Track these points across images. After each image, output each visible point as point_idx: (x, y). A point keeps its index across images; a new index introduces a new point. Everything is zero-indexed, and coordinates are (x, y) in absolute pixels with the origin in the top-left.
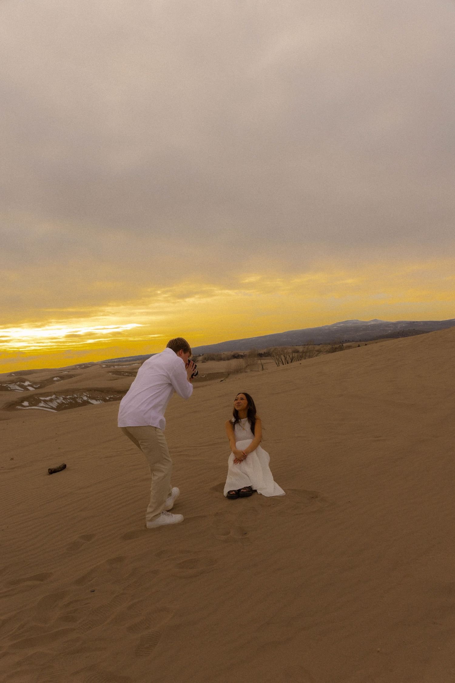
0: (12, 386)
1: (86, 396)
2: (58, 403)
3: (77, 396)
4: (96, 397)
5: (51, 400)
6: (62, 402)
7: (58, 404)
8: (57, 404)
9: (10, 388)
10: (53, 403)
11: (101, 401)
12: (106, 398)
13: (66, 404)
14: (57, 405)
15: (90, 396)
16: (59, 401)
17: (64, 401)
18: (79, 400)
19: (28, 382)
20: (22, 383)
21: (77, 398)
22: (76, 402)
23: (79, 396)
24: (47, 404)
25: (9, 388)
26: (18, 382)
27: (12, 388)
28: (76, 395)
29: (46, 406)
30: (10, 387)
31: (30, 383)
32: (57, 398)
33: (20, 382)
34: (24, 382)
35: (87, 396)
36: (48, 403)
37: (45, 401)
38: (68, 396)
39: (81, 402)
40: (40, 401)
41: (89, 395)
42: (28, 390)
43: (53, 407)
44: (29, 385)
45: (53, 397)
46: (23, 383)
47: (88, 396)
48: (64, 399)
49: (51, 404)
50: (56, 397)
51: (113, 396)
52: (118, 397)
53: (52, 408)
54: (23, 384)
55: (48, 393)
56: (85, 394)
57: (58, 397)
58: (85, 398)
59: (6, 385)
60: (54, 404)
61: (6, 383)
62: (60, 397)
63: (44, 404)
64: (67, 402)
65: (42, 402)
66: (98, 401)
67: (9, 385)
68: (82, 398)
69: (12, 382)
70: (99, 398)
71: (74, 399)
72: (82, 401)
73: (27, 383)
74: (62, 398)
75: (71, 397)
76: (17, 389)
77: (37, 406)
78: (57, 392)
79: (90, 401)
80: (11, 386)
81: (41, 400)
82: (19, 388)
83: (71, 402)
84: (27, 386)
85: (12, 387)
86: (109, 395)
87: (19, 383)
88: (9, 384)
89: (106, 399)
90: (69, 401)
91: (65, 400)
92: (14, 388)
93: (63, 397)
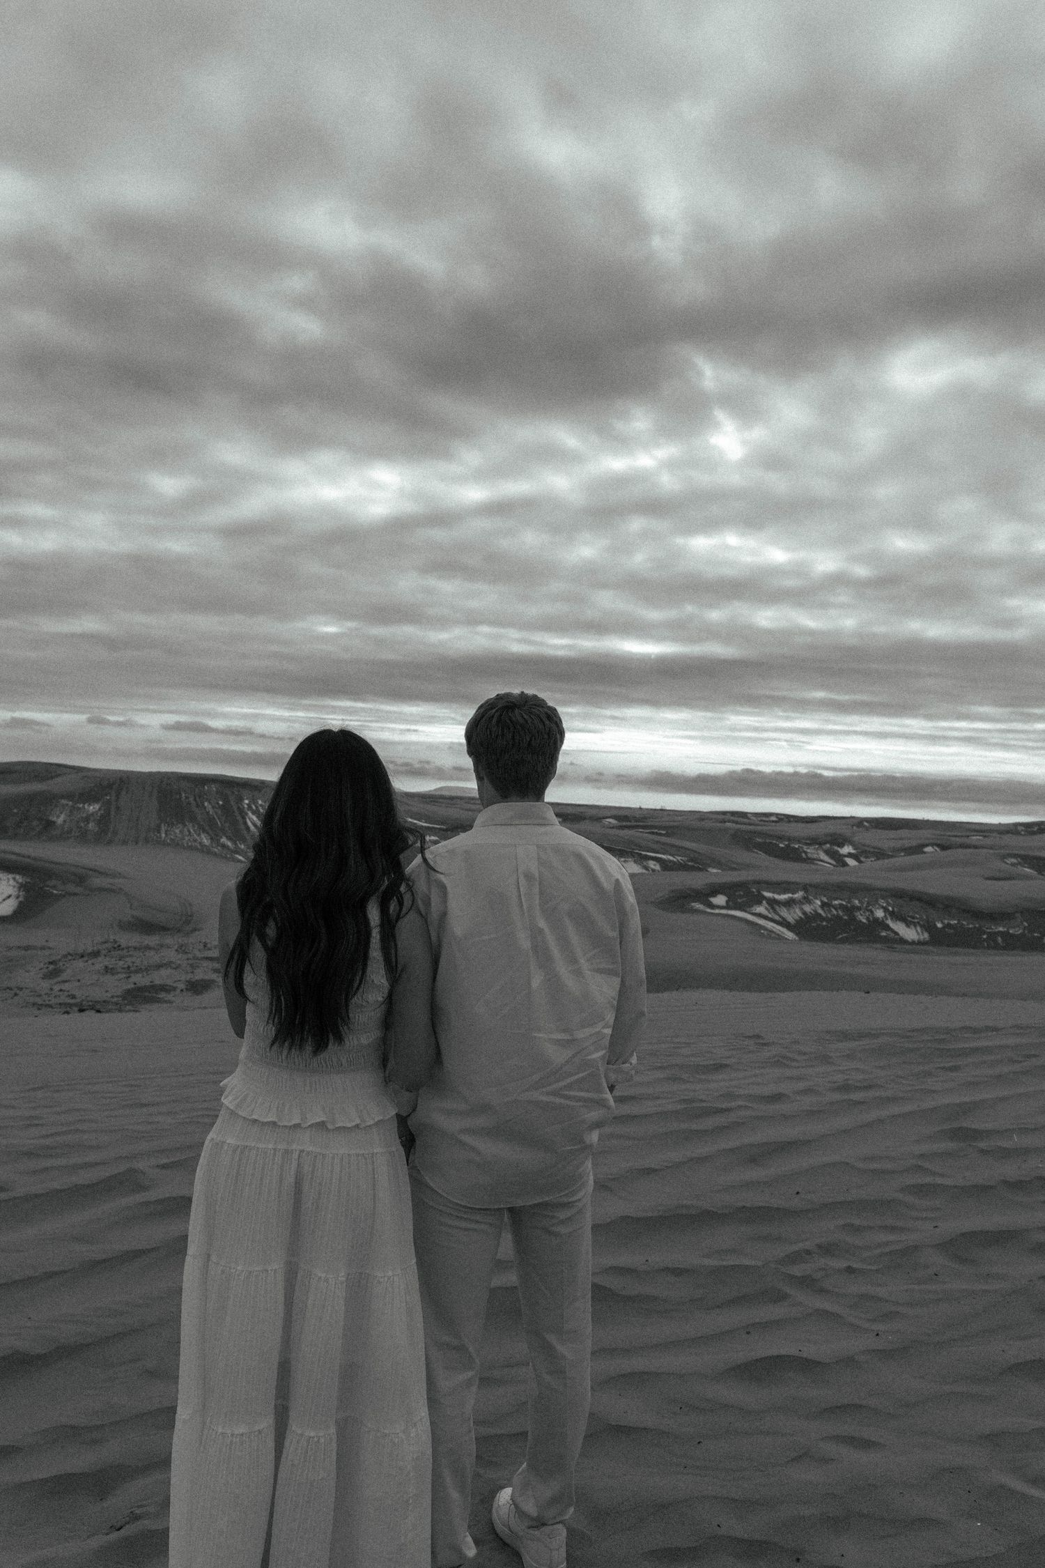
0: (811, 851)
1: (883, 907)
2: (805, 913)
3: (859, 905)
4: (911, 917)
5: (789, 904)
6: (815, 911)
7: (803, 916)
8: (800, 915)
9: (807, 856)
10: (792, 911)
11: (919, 929)
12: (937, 923)
13: (823, 919)
14: (800, 917)
15: (893, 911)
16: (808, 908)
17: (820, 911)
18: (862, 915)
19: (850, 847)
20: (836, 848)
21: (859, 909)
22: (853, 919)
23: (865, 905)
24: (773, 908)
25: (804, 855)
26: (825, 843)
27: (809, 855)
28: (857, 902)
29: (770, 916)
30: (806, 853)
31: (855, 849)
32: (806, 900)
33: (831, 844)
34: (841, 845)
35: (885, 909)
36: (777, 907)
37: (772, 903)
38: (836, 899)
39: (864, 921)
40: (759, 900)
41: (893, 909)
42: (845, 864)
43: (786, 921)
44: (850, 855)
45: (799, 895)
46: (839, 846)
47: (890, 909)
48: (823, 905)
49: (784, 912)
50: (804, 898)
51: (956, 922)
52: (971, 926)
53: (784, 923)
54: (839, 849)
55: (789, 883)
56: (882, 902)
57: (811, 897)
58: (880, 914)
59: (801, 845)
60: (792, 915)
61: (799, 842)
62: (817, 899)
63: (766, 909)
64: (829, 916)
65: (764, 902)
66: (912, 927)
67: (805, 848)
68: (872, 912)
69: (815, 841)
70: (916, 921)
71: (850, 910)
72: (868, 919)
73: (847, 850)
74: (819, 903)
75: (844, 903)
76: (822, 858)
77: (746, 911)
78: (811, 885)
79: (890, 922)
80: (808, 851)
81: (764, 898)
82: (826, 858)
83: (838, 917)
84: (845, 856)
85: (811, 853)
86: (946, 917)
87: (828, 845)
88: (807, 844)
89: (935, 925)
90: (835, 912)
91: (825, 909)
92: (815, 856)
93: (822, 901)
